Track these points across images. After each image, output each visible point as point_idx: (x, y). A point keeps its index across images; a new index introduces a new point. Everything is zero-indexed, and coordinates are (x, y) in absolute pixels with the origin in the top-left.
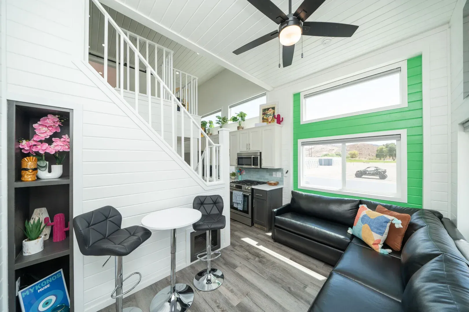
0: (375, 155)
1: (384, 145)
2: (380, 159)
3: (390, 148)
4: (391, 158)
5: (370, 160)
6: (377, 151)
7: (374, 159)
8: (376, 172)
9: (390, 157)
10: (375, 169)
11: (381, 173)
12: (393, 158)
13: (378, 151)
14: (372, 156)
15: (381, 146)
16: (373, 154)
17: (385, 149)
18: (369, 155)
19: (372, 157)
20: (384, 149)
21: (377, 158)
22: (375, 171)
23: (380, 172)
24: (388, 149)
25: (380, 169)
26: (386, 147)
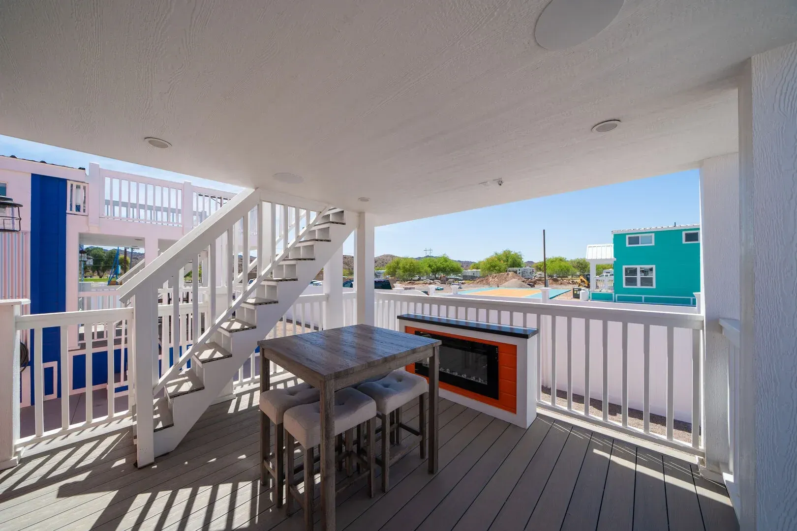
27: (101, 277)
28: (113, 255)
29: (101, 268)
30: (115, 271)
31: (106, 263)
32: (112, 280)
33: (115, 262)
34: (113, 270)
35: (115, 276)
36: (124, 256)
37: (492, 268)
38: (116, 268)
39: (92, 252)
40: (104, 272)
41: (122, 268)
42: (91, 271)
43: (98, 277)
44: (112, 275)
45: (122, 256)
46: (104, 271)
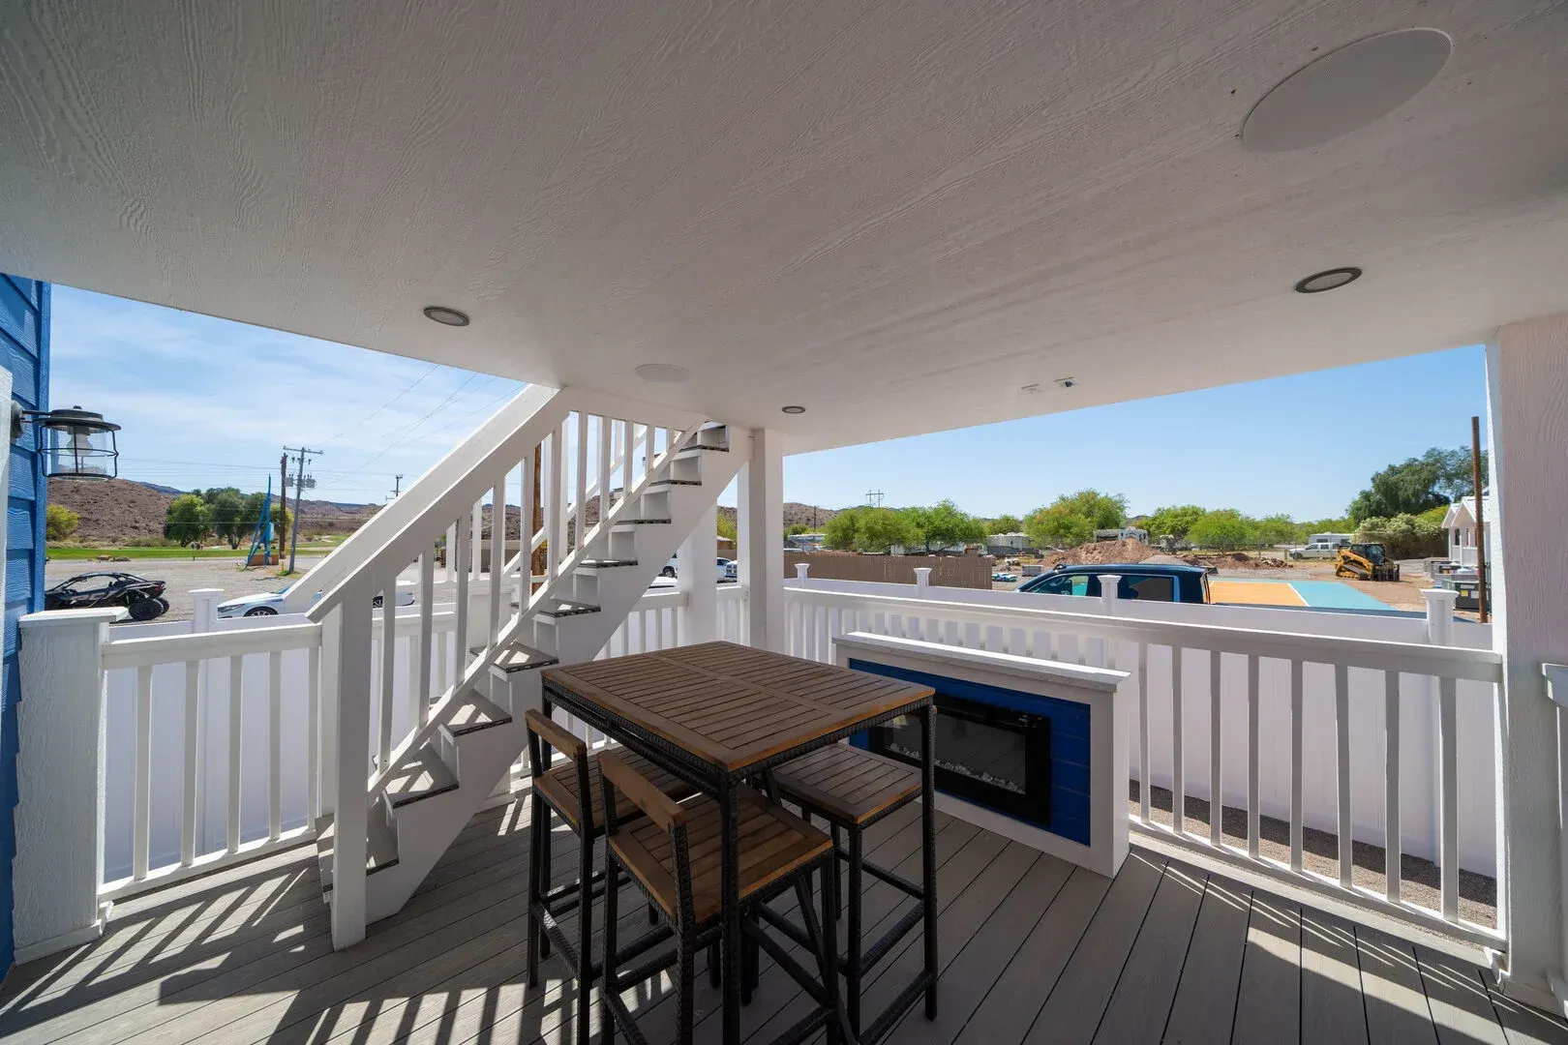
0: (160, 528)
1: (197, 493)
2: (184, 545)
3: (223, 504)
4: (225, 540)
5: (135, 549)
6: (170, 512)
7: (157, 543)
8: (118, 593)
9: (221, 536)
10: (114, 581)
11: (142, 596)
12: (230, 541)
13: (175, 515)
14: (150, 531)
15: (187, 497)
16: (154, 525)
17: (202, 508)
18: (136, 528)
19: (145, 537)
20: (199, 508)
21: (171, 538)
22: (112, 593)
23: (133, 593)
24: (213, 506)
25: (135, 582)
26: (208, 503)
27: (235, 547)
28: (259, 504)
29: (235, 529)
30: (261, 535)
31: (246, 518)
32: (256, 553)
33: (261, 518)
34: (259, 532)
35: (262, 545)
36: (279, 505)
37: (1062, 531)
38: (264, 528)
39: (219, 497)
40: (240, 537)
41: (276, 527)
42: (217, 536)
43: (229, 548)
44: (256, 544)
45: (275, 506)
46: (240, 535)
